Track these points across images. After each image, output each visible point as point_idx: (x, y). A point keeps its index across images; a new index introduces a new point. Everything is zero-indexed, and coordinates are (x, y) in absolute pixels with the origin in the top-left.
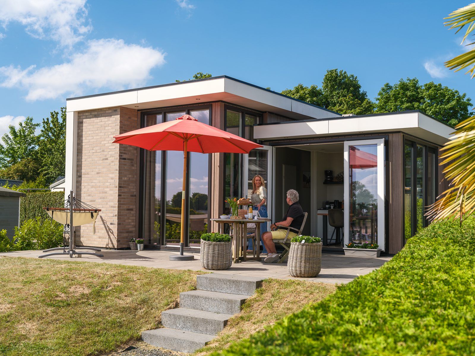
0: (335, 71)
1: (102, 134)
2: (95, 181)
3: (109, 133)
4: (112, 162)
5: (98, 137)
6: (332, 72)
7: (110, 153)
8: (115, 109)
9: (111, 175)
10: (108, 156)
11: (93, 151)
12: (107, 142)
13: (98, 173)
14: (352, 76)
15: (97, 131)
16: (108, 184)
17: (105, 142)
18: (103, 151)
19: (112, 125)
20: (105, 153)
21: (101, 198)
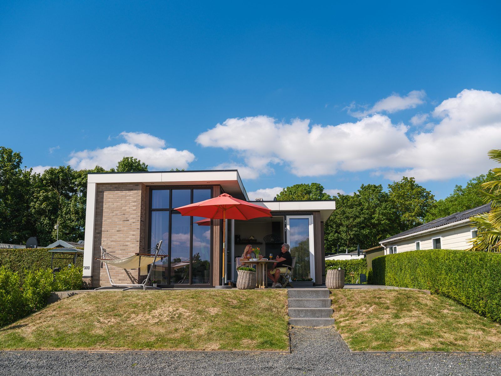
0: (131, 159)
1: (122, 202)
2: (115, 237)
3: (131, 201)
4: (134, 223)
5: (118, 204)
6: (128, 158)
7: (132, 216)
8: (137, 184)
9: (132, 233)
10: (129, 219)
11: (113, 214)
12: (128, 208)
13: (118, 231)
14: (144, 164)
15: (117, 199)
16: (129, 239)
17: (126, 208)
18: (124, 214)
19: (133, 195)
20: (126, 216)
21: (121, 250)
